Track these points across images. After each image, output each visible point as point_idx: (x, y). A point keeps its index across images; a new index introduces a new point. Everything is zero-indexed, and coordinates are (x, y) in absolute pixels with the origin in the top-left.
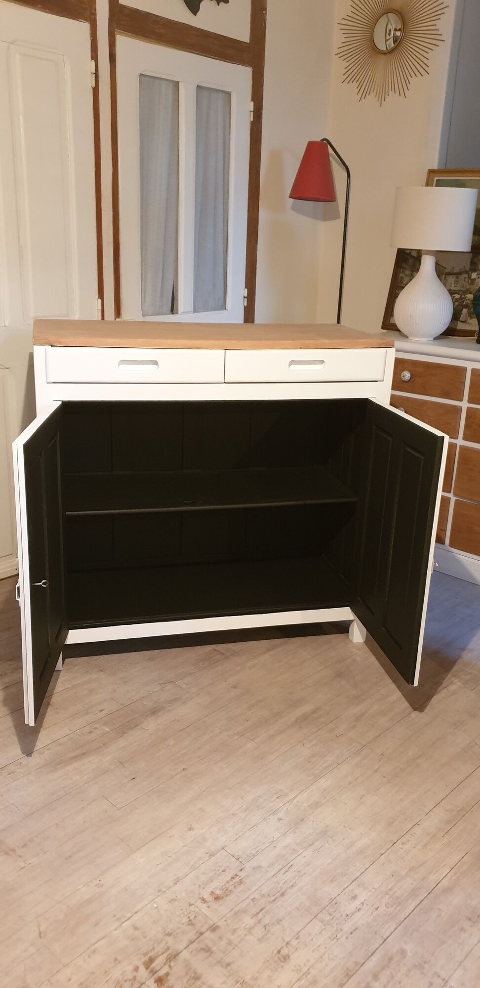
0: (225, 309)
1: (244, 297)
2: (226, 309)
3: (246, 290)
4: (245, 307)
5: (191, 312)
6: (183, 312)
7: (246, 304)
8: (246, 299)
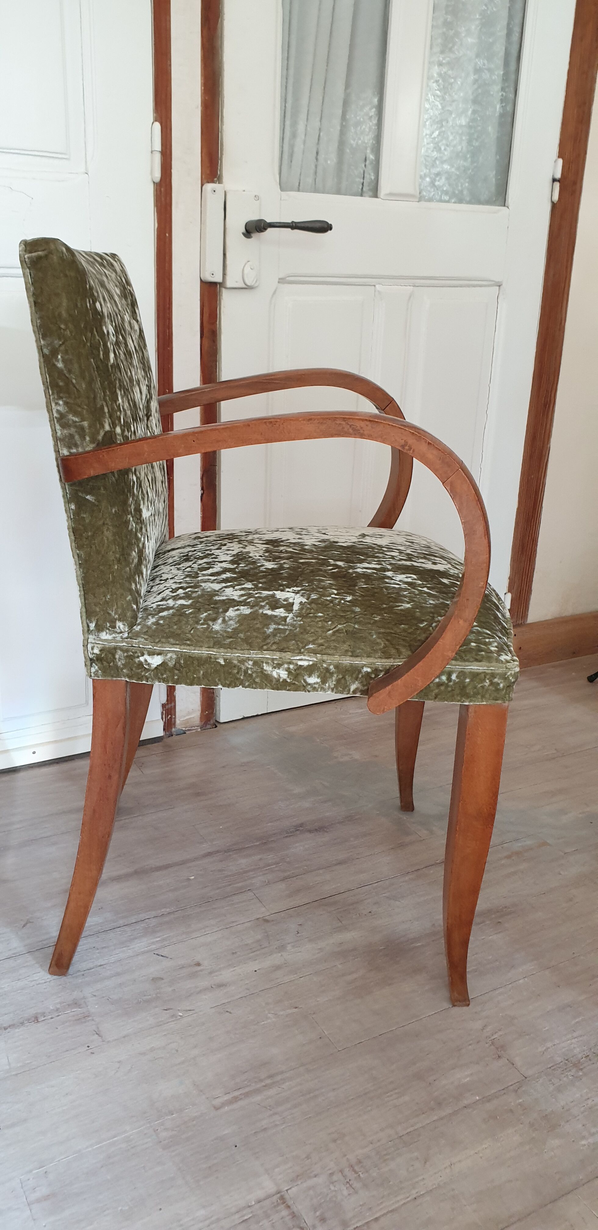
0: (504, 204)
1: (554, 180)
2: (504, 206)
3: (560, 161)
4: (554, 205)
5: (413, 196)
6: (391, 194)
7: (556, 198)
8: (557, 185)
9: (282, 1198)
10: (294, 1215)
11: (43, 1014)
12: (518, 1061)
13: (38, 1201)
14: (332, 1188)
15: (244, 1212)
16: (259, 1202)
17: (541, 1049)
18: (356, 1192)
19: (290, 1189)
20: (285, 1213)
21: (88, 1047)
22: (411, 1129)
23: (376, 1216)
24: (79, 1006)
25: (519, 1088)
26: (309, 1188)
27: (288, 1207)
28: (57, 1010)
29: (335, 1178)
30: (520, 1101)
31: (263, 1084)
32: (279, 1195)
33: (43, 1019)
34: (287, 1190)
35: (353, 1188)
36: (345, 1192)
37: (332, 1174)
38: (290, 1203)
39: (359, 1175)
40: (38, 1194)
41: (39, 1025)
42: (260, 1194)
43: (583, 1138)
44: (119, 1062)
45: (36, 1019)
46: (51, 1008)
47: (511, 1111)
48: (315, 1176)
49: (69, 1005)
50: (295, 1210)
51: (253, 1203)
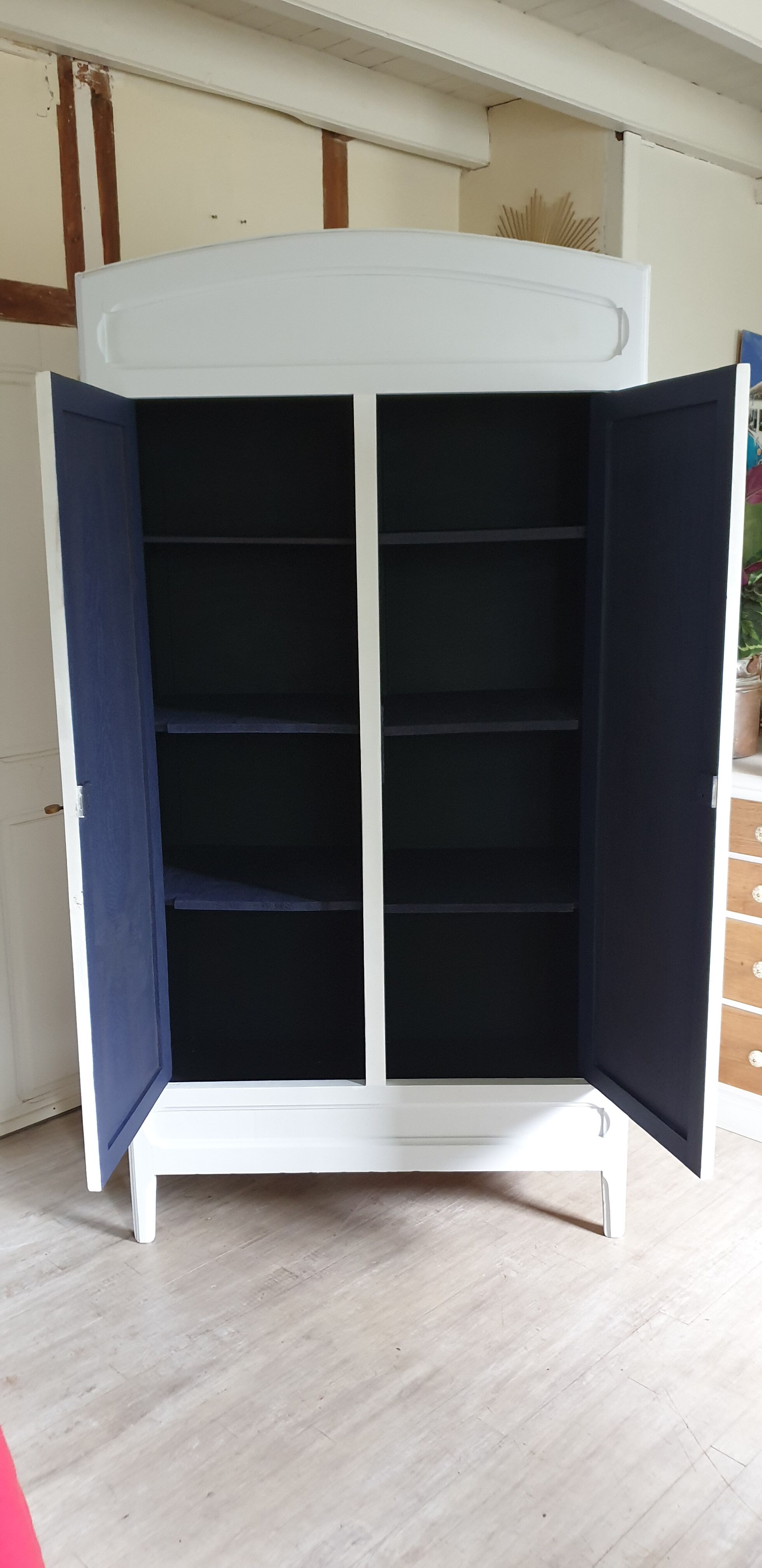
9: (285, 1270)
10: (291, 1273)
13: (173, 1292)
14: (306, 1262)
18: (317, 1261)
20: (287, 1273)
26: (296, 1264)
27: (288, 1271)
37: (305, 1258)
38: (289, 1270)
40: (172, 1290)
42: (273, 1270)
43: (417, 1223)
50: (292, 1271)
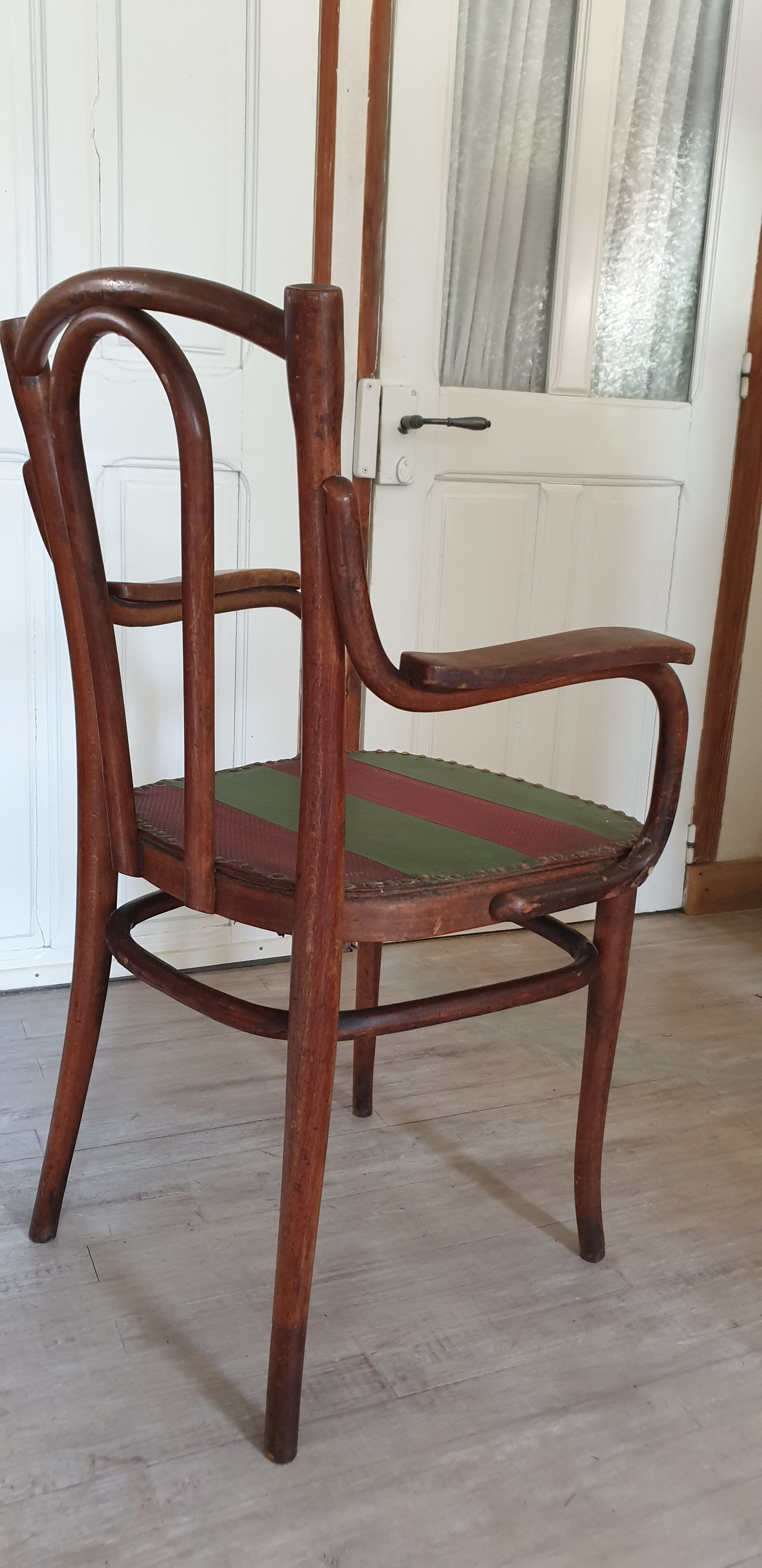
0: (688, 399)
1: (743, 375)
3: (749, 356)
4: (743, 402)
5: (583, 391)
6: (558, 389)
7: (745, 393)
8: (746, 381)
11: (146, 1194)
12: (626, 1273)
15: (328, 1366)
16: (343, 1359)
17: (653, 1264)
19: (375, 1353)
21: (188, 1224)
22: (504, 1318)
23: (456, 1381)
24: (183, 1190)
25: (623, 1294)
28: (161, 1191)
29: (420, 1349)
30: (622, 1304)
31: (360, 1269)
32: (363, 1357)
33: (146, 1198)
34: (372, 1354)
35: (438, 1358)
36: (429, 1360)
39: (445, 1349)
41: (143, 1202)
44: (218, 1239)
45: (139, 1197)
46: (154, 1189)
47: (611, 1312)
48: (402, 1346)
49: (172, 1188)
51: (337, 1360)
